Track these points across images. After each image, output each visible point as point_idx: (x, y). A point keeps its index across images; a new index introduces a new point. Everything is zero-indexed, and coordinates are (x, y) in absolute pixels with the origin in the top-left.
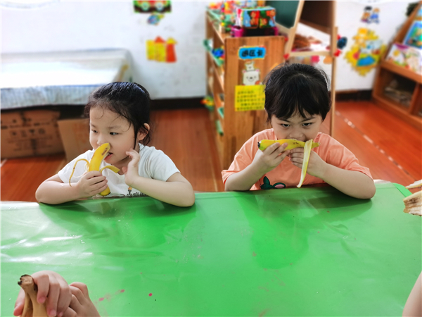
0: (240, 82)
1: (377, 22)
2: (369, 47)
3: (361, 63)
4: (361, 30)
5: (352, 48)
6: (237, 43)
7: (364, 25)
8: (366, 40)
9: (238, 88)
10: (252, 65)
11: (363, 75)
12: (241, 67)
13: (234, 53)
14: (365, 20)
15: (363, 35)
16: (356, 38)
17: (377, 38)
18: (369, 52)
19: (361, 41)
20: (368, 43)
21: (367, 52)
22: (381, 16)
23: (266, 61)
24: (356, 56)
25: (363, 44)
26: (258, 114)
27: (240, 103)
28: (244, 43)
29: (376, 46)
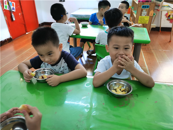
0: (141, 15)
6: (142, 4)
9: (140, 17)
10: (145, 10)
12: (142, 10)
13: (140, 7)
23: (149, 9)
26: (145, 25)
27: (140, 21)
28: (143, 4)
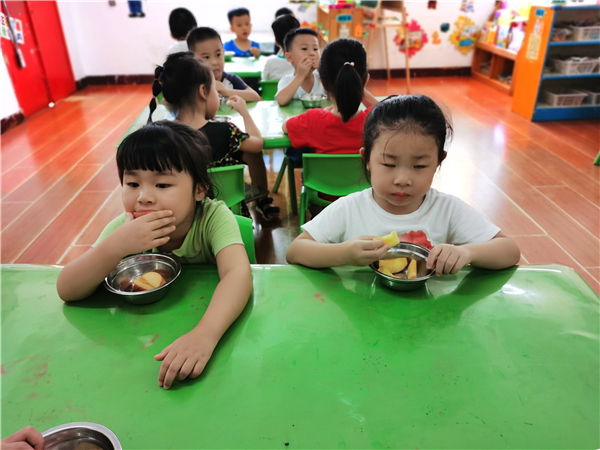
1: (473, 11)
2: (467, 31)
3: (462, 44)
4: (461, 18)
5: (455, 32)
6: (336, 12)
7: (462, 14)
8: (464, 25)
10: (345, 26)
11: (465, 54)
12: (339, 26)
13: (334, 18)
14: (463, 9)
15: (462, 22)
16: (457, 24)
17: (473, 24)
18: (467, 35)
19: (461, 26)
20: (466, 28)
21: (466, 35)
22: (475, 7)
23: (353, 23)
24: (458, 38)
25: (462, 29)
28: (340, 12)
29: (474, 30)
